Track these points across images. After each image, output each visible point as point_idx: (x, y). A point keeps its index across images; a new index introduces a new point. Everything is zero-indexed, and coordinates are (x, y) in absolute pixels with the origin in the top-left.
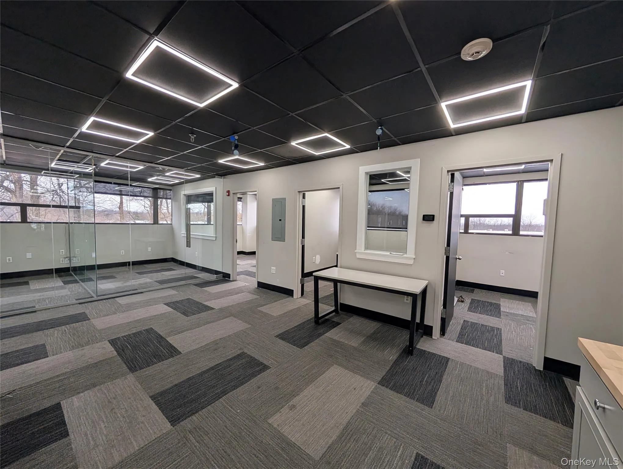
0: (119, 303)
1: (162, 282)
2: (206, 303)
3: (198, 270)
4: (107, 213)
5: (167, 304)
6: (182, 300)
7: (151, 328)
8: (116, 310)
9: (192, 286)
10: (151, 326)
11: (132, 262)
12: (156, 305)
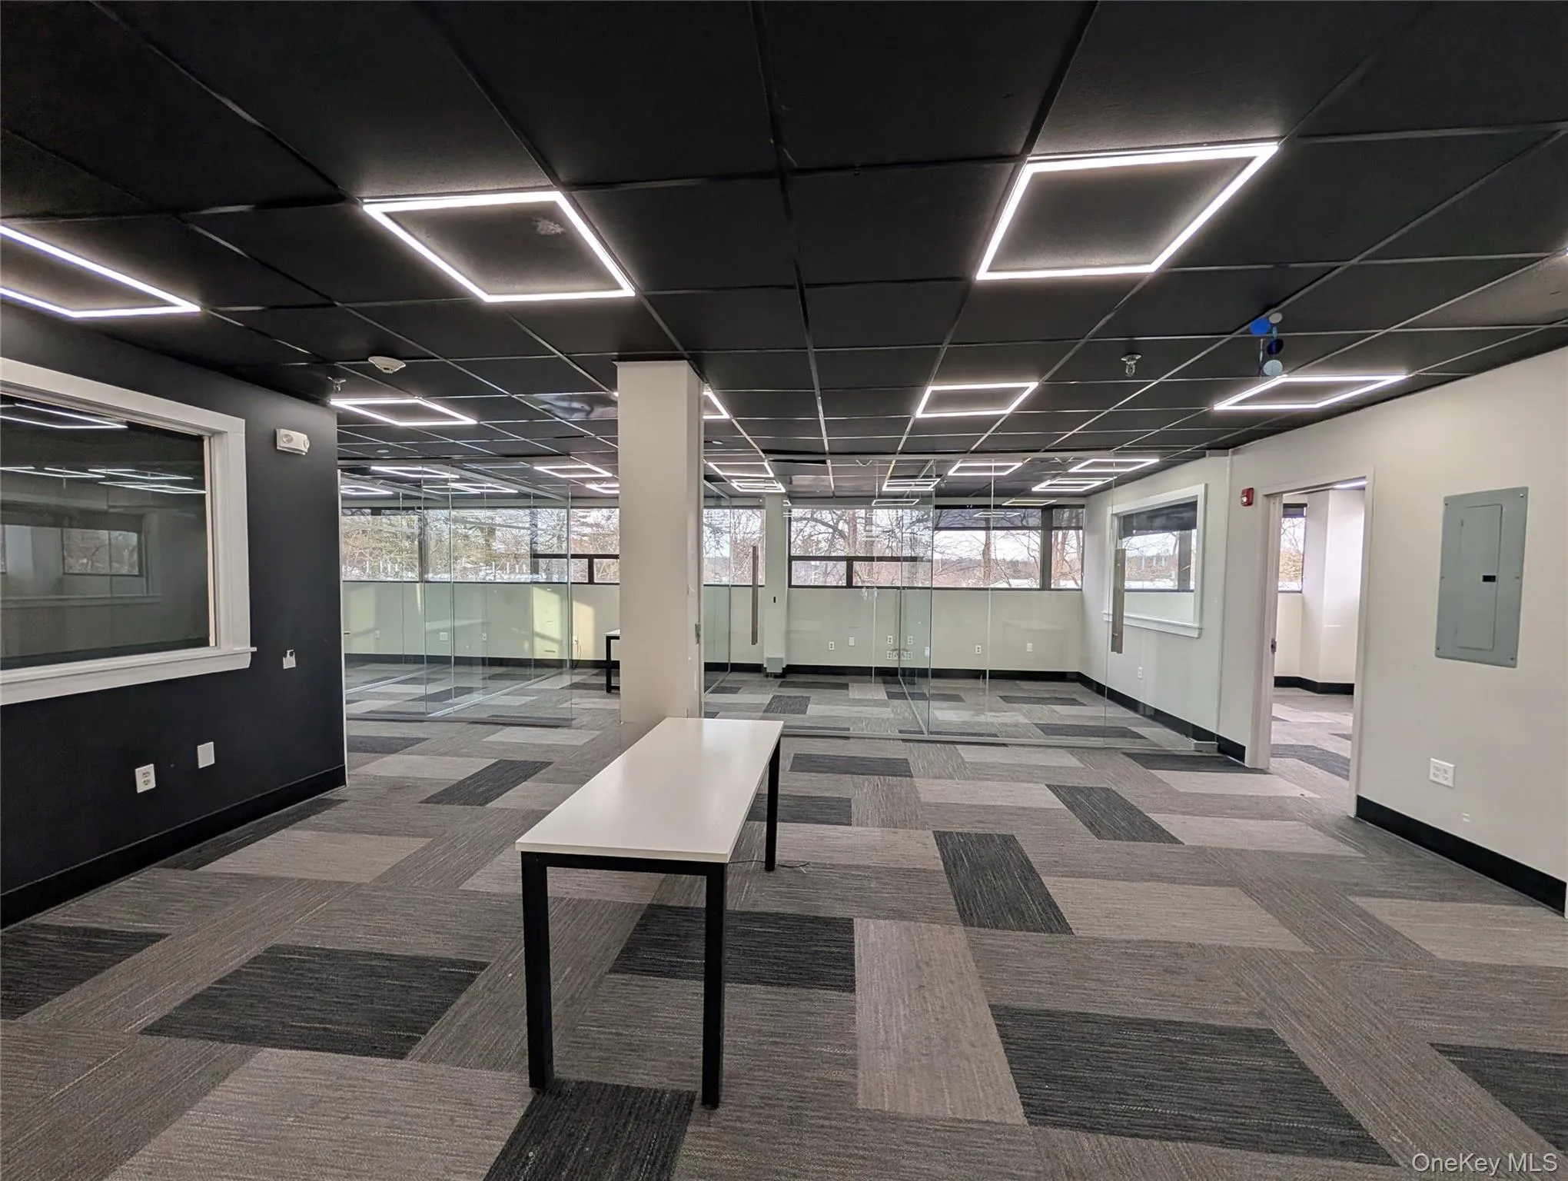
0: (962, 758)
1: (1049, 730)
2: (1155, 817)
3: (1144, 715)
4: (963, 566)
5: (1054, 789)
6: (1092, 788)
7: (1013, 836)
8: (954, 770)
9: (1123, 756)
10: (1014, 833)
11: (990, 671)
12: (1028, 782)
